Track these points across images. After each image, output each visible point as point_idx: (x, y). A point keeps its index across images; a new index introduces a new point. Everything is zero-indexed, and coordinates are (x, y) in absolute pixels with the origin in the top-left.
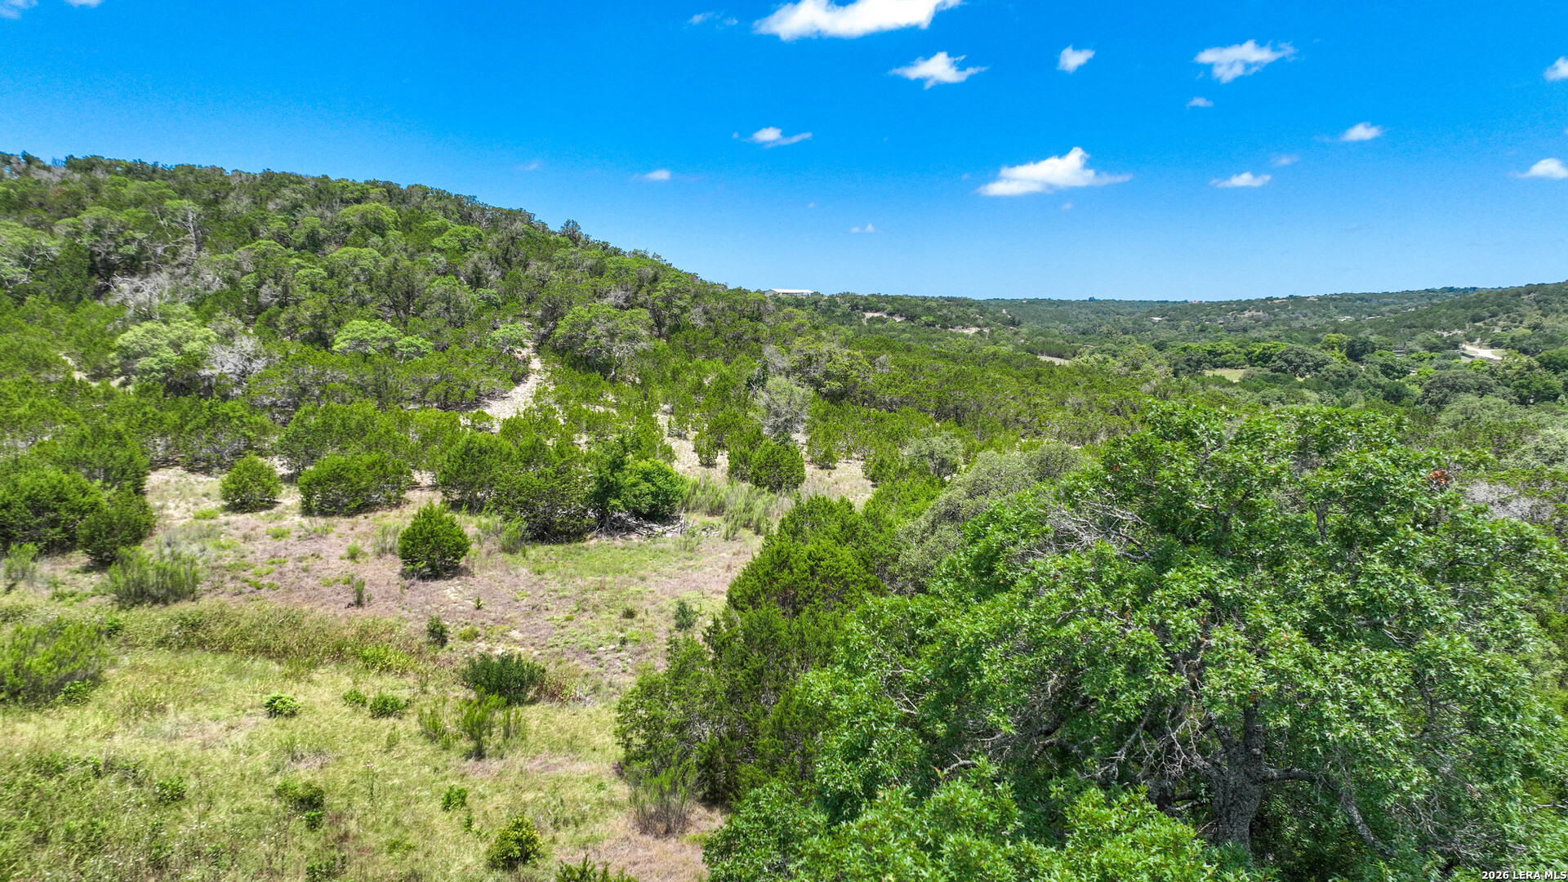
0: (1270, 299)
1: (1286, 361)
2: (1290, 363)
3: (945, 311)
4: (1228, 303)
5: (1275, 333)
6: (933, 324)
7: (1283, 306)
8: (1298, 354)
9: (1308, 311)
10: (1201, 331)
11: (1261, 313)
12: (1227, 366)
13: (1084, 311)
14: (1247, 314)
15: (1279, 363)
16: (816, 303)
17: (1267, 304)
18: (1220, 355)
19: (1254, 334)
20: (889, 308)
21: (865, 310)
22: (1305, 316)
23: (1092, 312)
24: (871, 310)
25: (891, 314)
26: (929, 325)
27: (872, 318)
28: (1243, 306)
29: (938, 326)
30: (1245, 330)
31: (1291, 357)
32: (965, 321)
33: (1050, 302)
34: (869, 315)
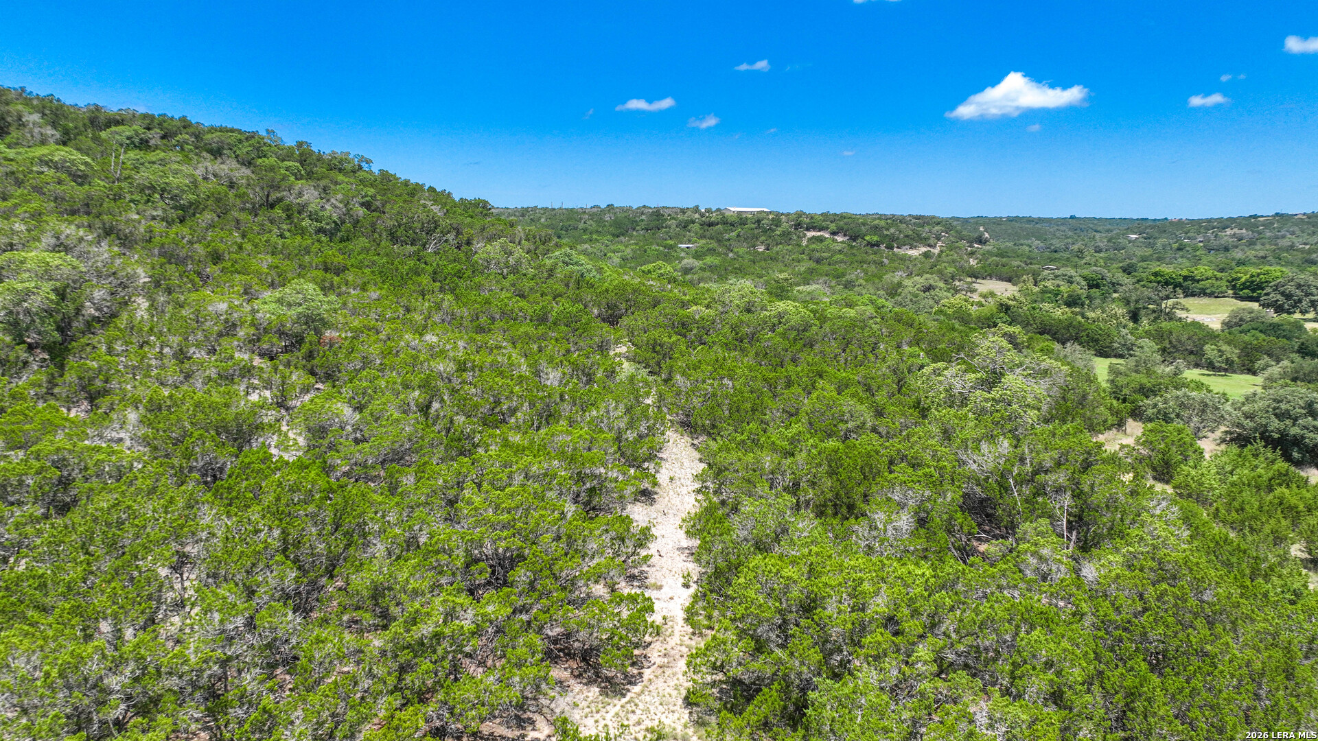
0: (1255, 217)
1: (1282, 294)
2: (1288, 296)
3: (892, 230)
4: (1209, 221)
5: (1262, 254)
6: (877, 244)
7: (1268, 224)
8: (1299, 286)
9: (1296, 229)
10: (1179, 249)
11: (1244, 231)
12: (1205, 294)
13: (1062, 228)
14: (1229, 232)
15: (1275, 296)
16: (759, 221)
17: (1250, 222)
18: (1198, 281)
19: (1238, 254)
20: (833, 227)
21: (808, 229)
22: (1293, 233)
23: (1070, 230)
24: (814, 228)
25: (834, 233)
26: (872, 245)
27: (813, 237)
28: (1225, 224)
29: (883, 247)
30: (1226, 249)
31: (1290, 288)
32: (914, 239)
33: (1030, 220)
34: (810, 234)
